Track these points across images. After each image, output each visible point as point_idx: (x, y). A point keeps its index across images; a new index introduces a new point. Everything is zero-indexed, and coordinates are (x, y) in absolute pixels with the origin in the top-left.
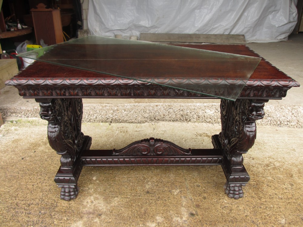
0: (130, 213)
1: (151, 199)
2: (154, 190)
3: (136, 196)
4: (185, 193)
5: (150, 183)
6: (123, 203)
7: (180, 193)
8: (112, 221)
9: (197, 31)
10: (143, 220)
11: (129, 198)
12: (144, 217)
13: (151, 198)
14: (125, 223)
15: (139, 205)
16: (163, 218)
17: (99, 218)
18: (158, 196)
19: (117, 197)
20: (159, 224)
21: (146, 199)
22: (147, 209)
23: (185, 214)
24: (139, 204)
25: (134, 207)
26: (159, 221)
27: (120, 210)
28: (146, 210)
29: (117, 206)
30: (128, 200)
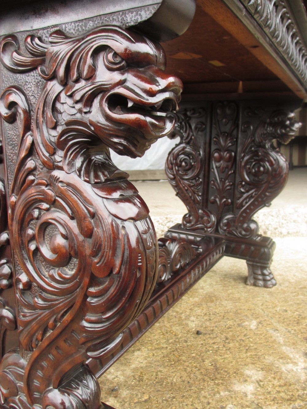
0: (184, 374)
1: (214, 343)
2: (209, 328)
3: (178, 342)
4: (269, 324)
5: (192, 318)
6: (158, 358)
7: (260, 325)
8: (150, 398)
9: (151, 165)
10: (221, 381)
11: (167, 348)
12: (218, 376)
13: (211, 341)
14: (183, 396)
15: (193, 357)
16: (259, 371)
17: (116, 397)
18: (223, 336)
19: (139, 350)
20: (262, 383)
21: (202, 344)
22: (215, 361)
23: (297, 357)
24: (194, 355)
25: (185, 362)
26: (255, 378)
27: (157, 373)
28: (215, 364)
29: (147, 366)
30: (164, 351)
